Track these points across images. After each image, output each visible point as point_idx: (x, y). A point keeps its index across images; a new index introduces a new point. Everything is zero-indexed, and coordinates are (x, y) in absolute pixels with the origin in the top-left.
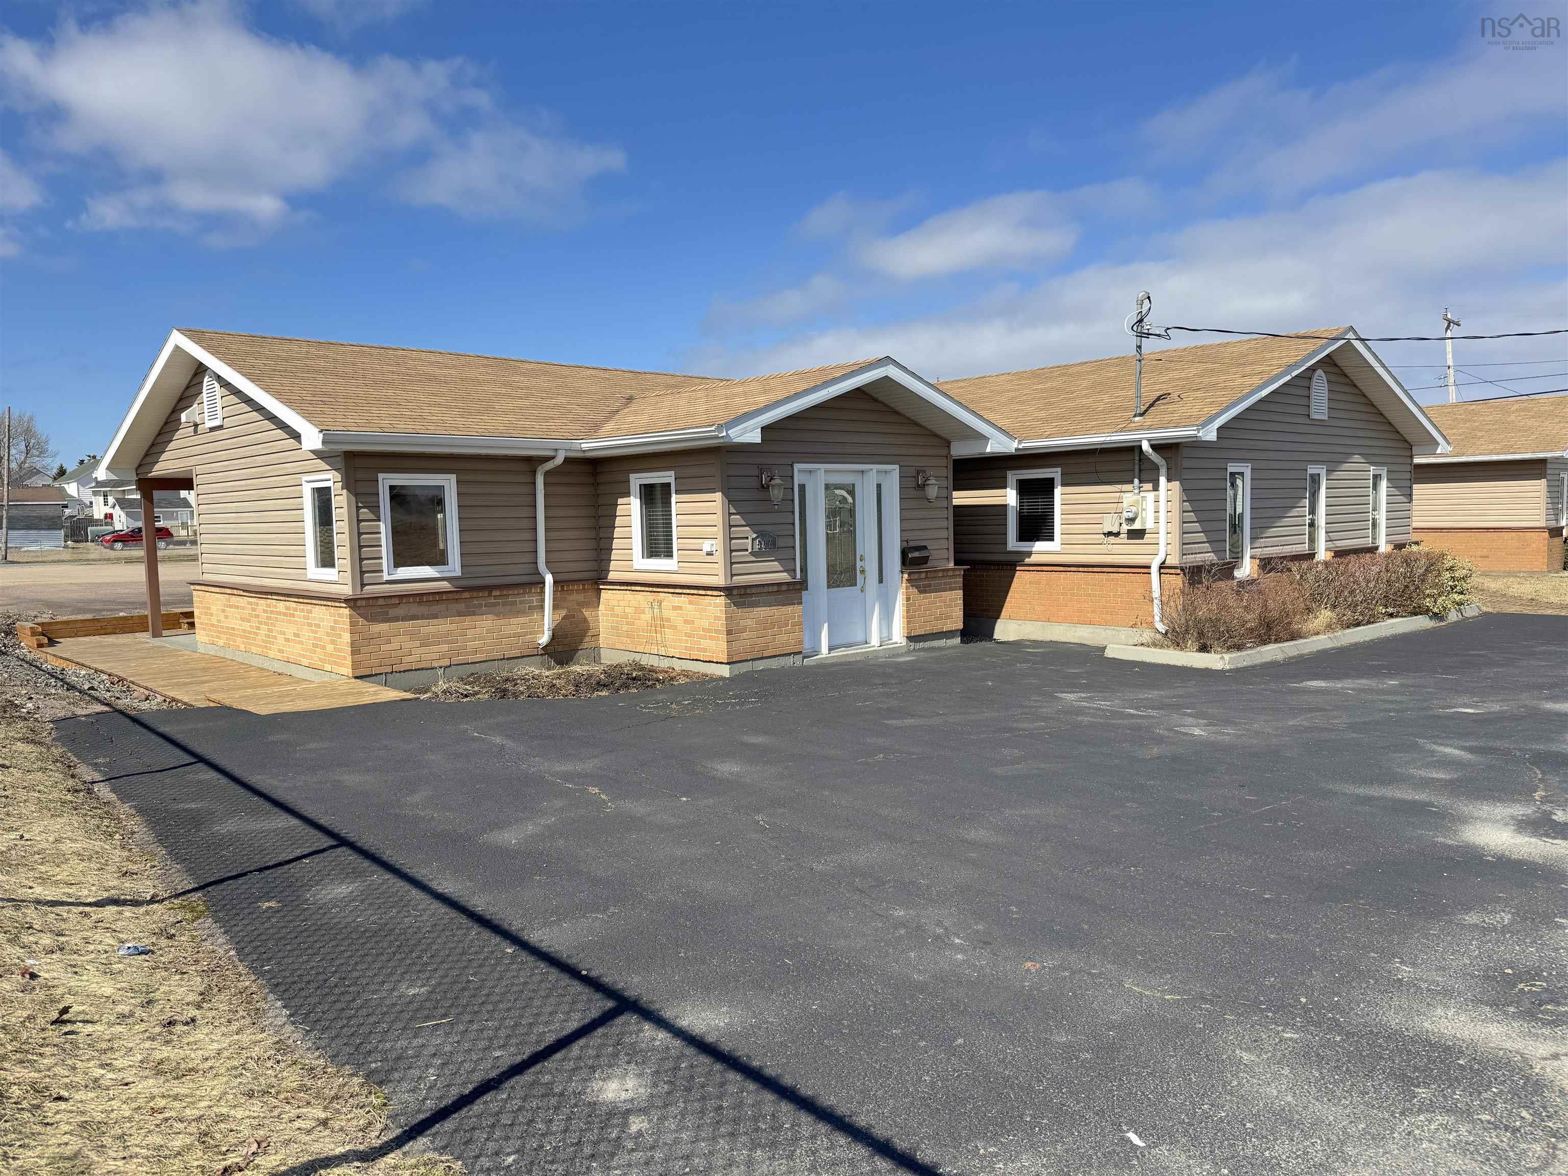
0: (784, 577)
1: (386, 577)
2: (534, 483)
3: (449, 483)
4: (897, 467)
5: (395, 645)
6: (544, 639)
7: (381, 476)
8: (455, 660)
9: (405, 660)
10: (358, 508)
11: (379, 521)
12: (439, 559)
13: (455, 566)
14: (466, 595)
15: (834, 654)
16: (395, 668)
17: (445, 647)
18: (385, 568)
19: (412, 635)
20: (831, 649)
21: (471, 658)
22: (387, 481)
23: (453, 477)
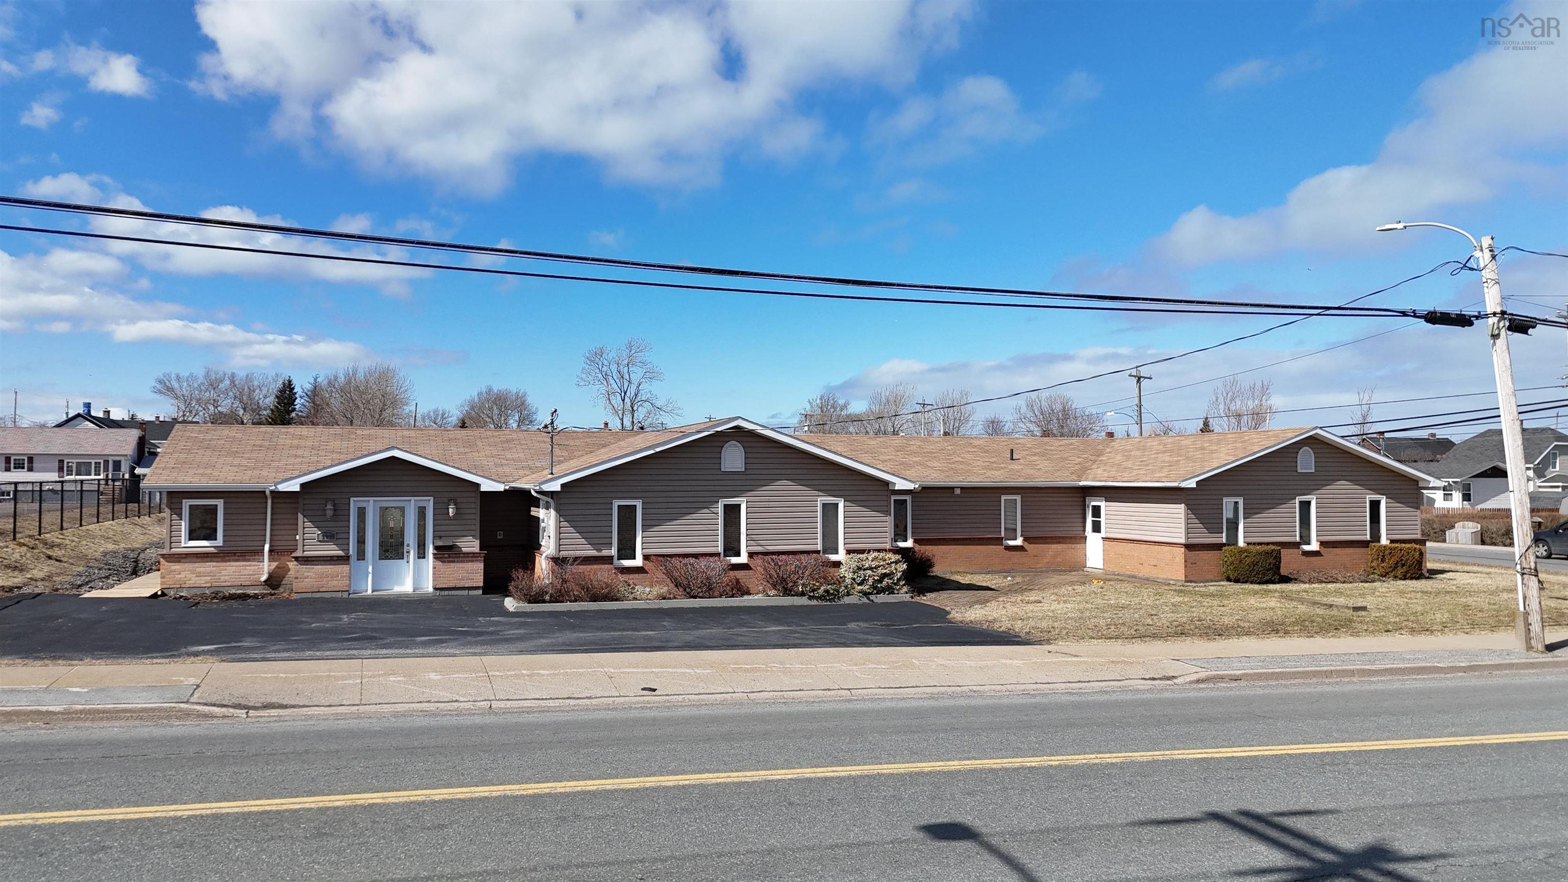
0: (340, 553)
1: (183, 545)
2: (267, 503)
3: (220, 503)
4: (432, 499)
5: (182, 576)
6: (264, 578)
7: (184, 501)
8: (214, 584)
9: (187, 582)
10: (171, 515)
11: (181, 520)
12: (211, 536)
13: (220, 542)
14: (222, 555)
15: (375, 593)
16: (183, 586)
17: (209, 578)
18: (183, 541)
19: (192, 572)
20: (373, 591)
21: (223, 584)
22: (186, 504)
23: (222, 501)
